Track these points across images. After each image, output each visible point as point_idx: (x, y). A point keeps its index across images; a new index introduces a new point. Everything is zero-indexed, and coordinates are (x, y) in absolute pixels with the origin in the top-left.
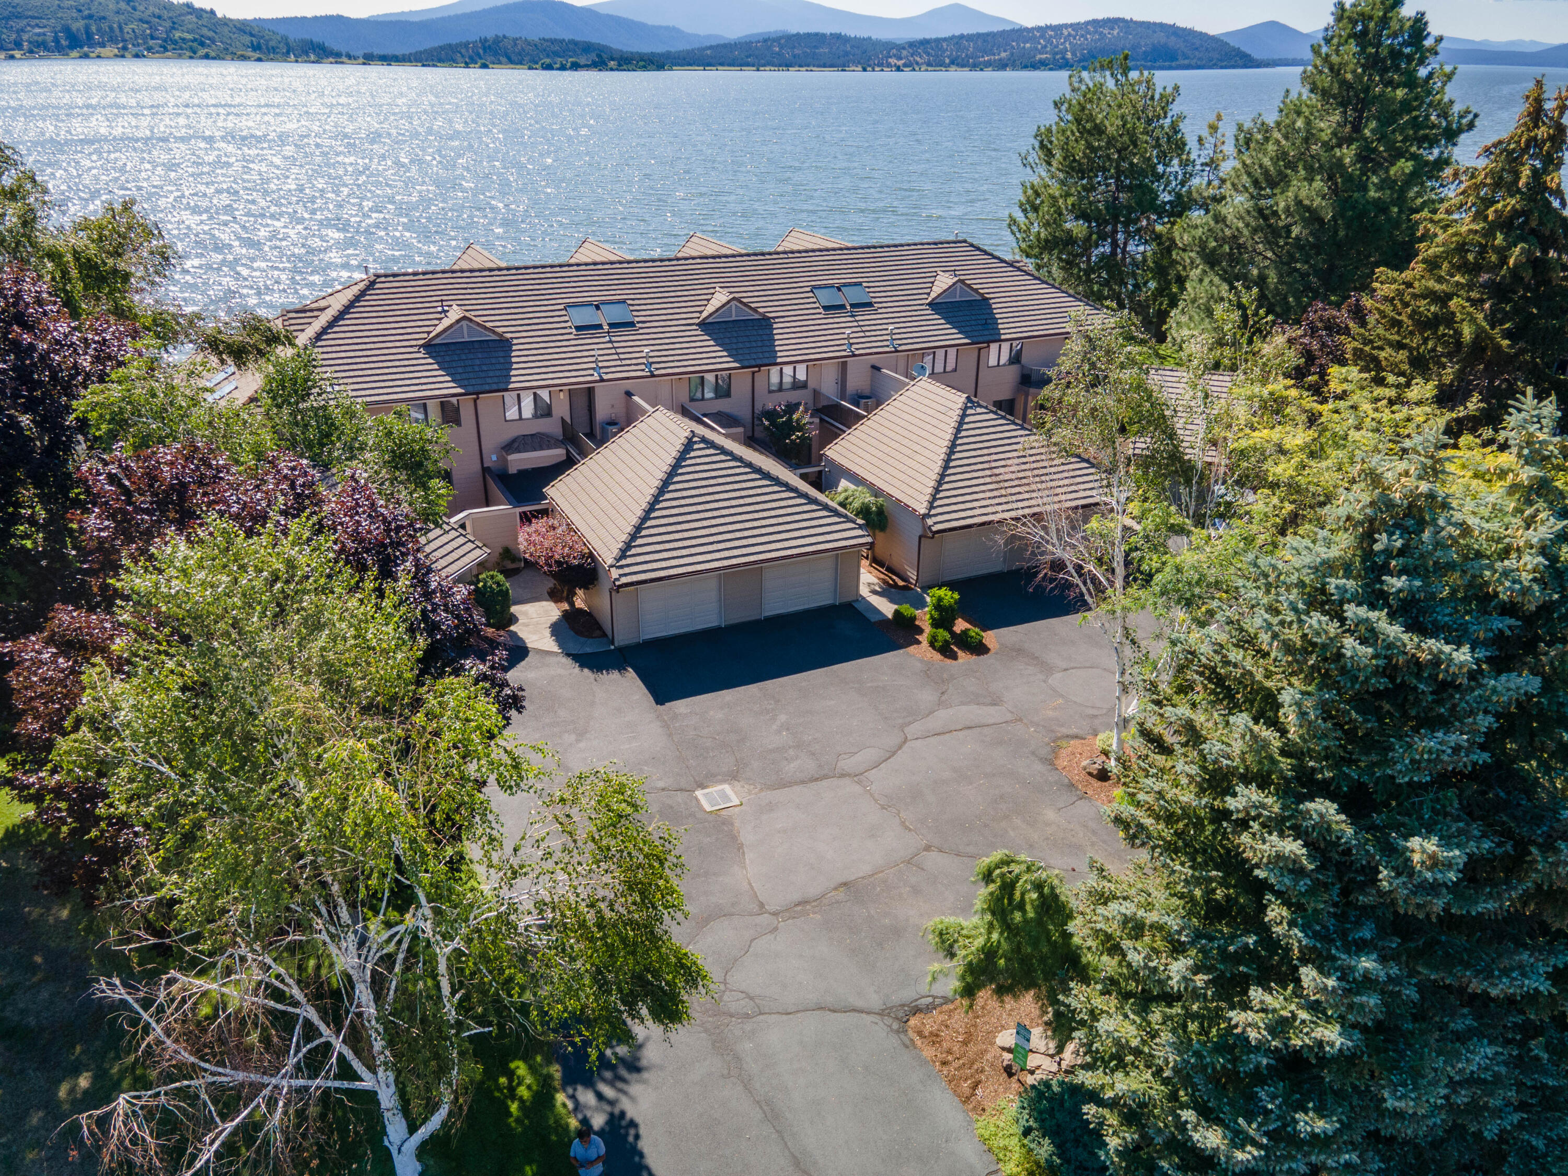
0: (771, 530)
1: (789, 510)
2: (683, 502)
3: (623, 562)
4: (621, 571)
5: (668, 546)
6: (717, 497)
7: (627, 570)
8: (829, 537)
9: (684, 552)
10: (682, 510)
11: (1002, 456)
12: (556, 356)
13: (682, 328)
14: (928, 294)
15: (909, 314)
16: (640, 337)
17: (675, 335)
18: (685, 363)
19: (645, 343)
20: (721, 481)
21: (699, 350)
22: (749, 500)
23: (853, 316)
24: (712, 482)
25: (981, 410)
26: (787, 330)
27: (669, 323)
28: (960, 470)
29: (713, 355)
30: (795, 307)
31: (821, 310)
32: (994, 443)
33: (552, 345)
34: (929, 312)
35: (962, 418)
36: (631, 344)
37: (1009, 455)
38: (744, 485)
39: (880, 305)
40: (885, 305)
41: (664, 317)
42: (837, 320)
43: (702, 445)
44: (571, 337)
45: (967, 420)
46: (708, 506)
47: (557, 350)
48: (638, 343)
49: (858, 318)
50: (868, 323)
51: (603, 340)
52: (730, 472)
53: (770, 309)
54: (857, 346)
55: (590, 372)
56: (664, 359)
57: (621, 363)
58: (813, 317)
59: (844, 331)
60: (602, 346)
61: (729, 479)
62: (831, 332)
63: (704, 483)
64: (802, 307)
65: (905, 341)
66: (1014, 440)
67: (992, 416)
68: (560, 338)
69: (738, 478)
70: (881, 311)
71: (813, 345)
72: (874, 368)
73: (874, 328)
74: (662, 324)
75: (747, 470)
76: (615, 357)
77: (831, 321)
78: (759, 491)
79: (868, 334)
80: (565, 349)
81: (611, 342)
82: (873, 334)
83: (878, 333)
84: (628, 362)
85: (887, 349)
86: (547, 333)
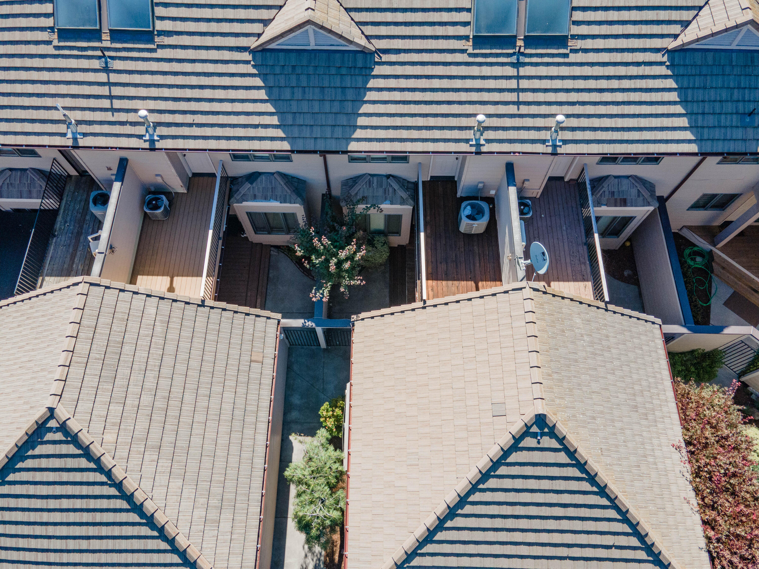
11: (531, 537)
12: (18, 88)
13: (226, 55)
14: (686, 24)
15: (622, 71)
16: (154, 66)
17: (210, 68)
18: (208, 132)
19: (159, 79)
20: (65, 504)
21: (238, 107)
22: (96, 544)
23: (517, 65)
24: (52, 504)
25: (547, 442)
26: (392, 83)
27: (209, 41)
28: (447, 548)
29: (256, 120)
30: (428, 31)
31: (468, 46)
32: (533, 511)
33: (18, 62)
34: (663, 71)
35: (506, 453)
36: (137, 79)
37: (544, 538)
38: (99, 517)
39: (580, 44)
40: (589, 44)
41: (203, 27)
42: (486, 71)
43: (59, 436)
44: (49, 50)
45: (514, 458)
46: (33, 544)
47: (23, 75)
48: (148, 79)
49: (524, 71)
50: (536, 84)
51: (96, 64)
52: (85, 490)
53: (383, 30)
54: (491, 135)
55: (62, 128)
56: (179, 118)
57: (108, 116)
58: (449, 58)
59: (486, 97)
60: (91, 77)
61: (78, 503)
62: (463, 96)
63: (38, 503)
64: (440, 31)
65: (579, 135)
66: (571, 512)
67: (562, 458)
68: (32, 49)
69: (92, 504)
70: (573, 58)
71: (420, 122)
72: (510, 167)
73: (541, 97)
74: (197, 41)
75: (113, 491)
76: (106, 103)
77: (475, 71)
78: (116, 531)
79: (524, 110)
80: (34, 76)
81: (106, 70)
82: (534, 110)
83: (544, 110)
84: (123, 117)
85: (539, 148)
86: (17, 36)
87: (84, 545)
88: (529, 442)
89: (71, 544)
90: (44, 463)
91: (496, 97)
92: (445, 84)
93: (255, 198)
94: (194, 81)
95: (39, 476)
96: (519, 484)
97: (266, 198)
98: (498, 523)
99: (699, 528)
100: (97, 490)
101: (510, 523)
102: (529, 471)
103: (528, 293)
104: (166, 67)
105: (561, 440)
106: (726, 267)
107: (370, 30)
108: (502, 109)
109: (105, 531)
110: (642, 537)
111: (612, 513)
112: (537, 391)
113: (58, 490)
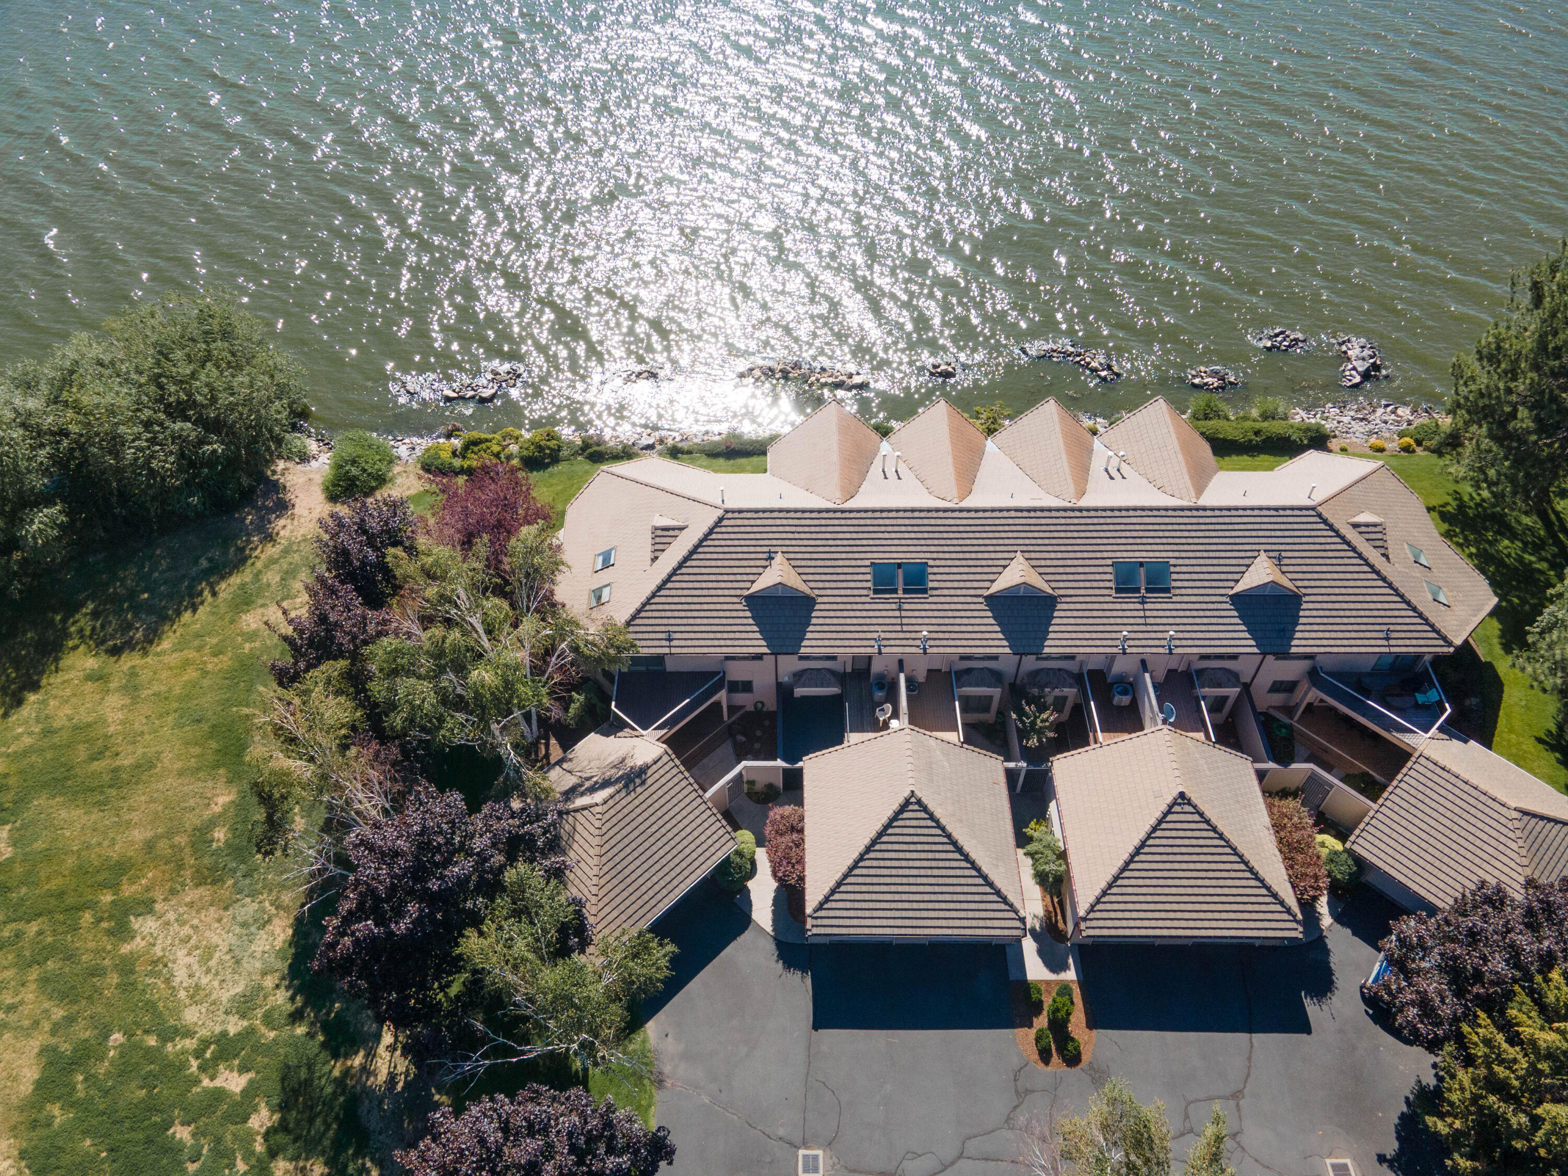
0: (943, 906)
1: (966, 889)
2: (882, 863)
3: (819, 914)
4: (815, 922)
5: (857, 905)
6: (911, 864)
7: (819, 922)
8: (989, 923)
9: (867, 914)
10: (879, 872)
11: (1184, 866)
12: (849, 621)
13: (969, 599)
14: (1237, 581)
15: (1204, 606)
16: (927, 607)
17: (960, 607)
18: (958, 643)
19: (930, 614)
20: (919, 847)
21: (977, 628)
22: (936, 872)
23: (1143, 603)
24: (912, 847)
25: (1188, 808)
26: (1069, 614)
27: (959, 592)
28: (1137, 874)
29: (987, 636)
30: (1088, 584)
31: (1113, 592)
32: (1184, 850)
33: (849, 607)
34: (1228, 606)
35: (1165, 815)
36: (917, 614)
37: (1192, 866)
38: (938, 856)
39: (1178, 591)
40: (1183, 591)
41: (956, 585)
42: (1125, 606)
43: (916, 807)
44: (867, 599)
45: (1169, 818)
46: (901, 872)
47: (852, 614)
48: (923, 614)
49: (1147, 606)
50: (1155, 613)
51: (894, 606)
52: (930, 839)
53: (1061, 585)
54: (1131, 643)
55: (872, 643)
56: (941, 635)
57: (901, 635)
58: (1102, 599)
59: (1126, 621)
60: (891, 614)
61: (927, 847)
62: (1112, 621)
63: (905, 847)
64: (1095, 584)
65: (1184, 643)
66: (1205, 850)
67: (1197, 817)
68: (858, 599)
69: (934, 847)
70: (1175, 599)
71: (1087, 636)
72: (1143, 662)
73: (1159, 621)
74: (952, 592)
75: (945, 840)
76: (898, 628)
77: (1118, 606)
78: (947, 864)
79: (1149, 628)
80: (858, 614)
81: (900, 609)
82: (1155, 628)
83: (1161, 628)
84: (908, 635)
85: (1161, 650)
86: (849, 592)
87: (929, 872)
88: (1177, 808)
89: (922, 872)
90: (908, 823)
91: (1132, 621)
92: (1100, 614)
93: (970, 685)
94: (950, 614)
95: (905, 831)
96: (1174, 834)
97: (978, 685)
98: (1165, 858)
99: (1284, 871)
100: (937, 839)
101: (1171, 858)
102: (1179, 826)
103: (1165, 731)
104: (934, 607)
105: (1195, 807)
106: (1302, 735)
107: (1054, 585)
108: (1136, 628)
109: (941, 864)
110: (1246, 863)
111: (1228, 850)
112: (1178, 781)
113: (916, 839)
